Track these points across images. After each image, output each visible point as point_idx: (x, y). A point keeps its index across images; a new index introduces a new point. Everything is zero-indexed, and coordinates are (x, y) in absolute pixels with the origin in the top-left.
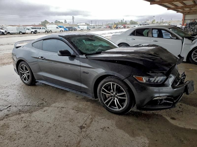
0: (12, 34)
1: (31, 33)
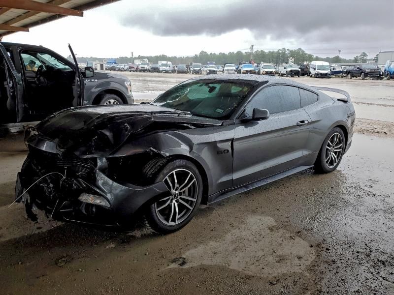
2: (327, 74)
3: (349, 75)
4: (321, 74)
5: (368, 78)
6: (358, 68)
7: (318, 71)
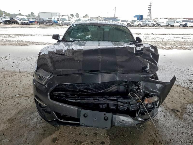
0: (162, 26)
1: (180, 26)
2: (27, 23)
3: (38, 23)
4: (24, 23)
5: (47, 25)
6: (42, 20)
7: (22, 21)
